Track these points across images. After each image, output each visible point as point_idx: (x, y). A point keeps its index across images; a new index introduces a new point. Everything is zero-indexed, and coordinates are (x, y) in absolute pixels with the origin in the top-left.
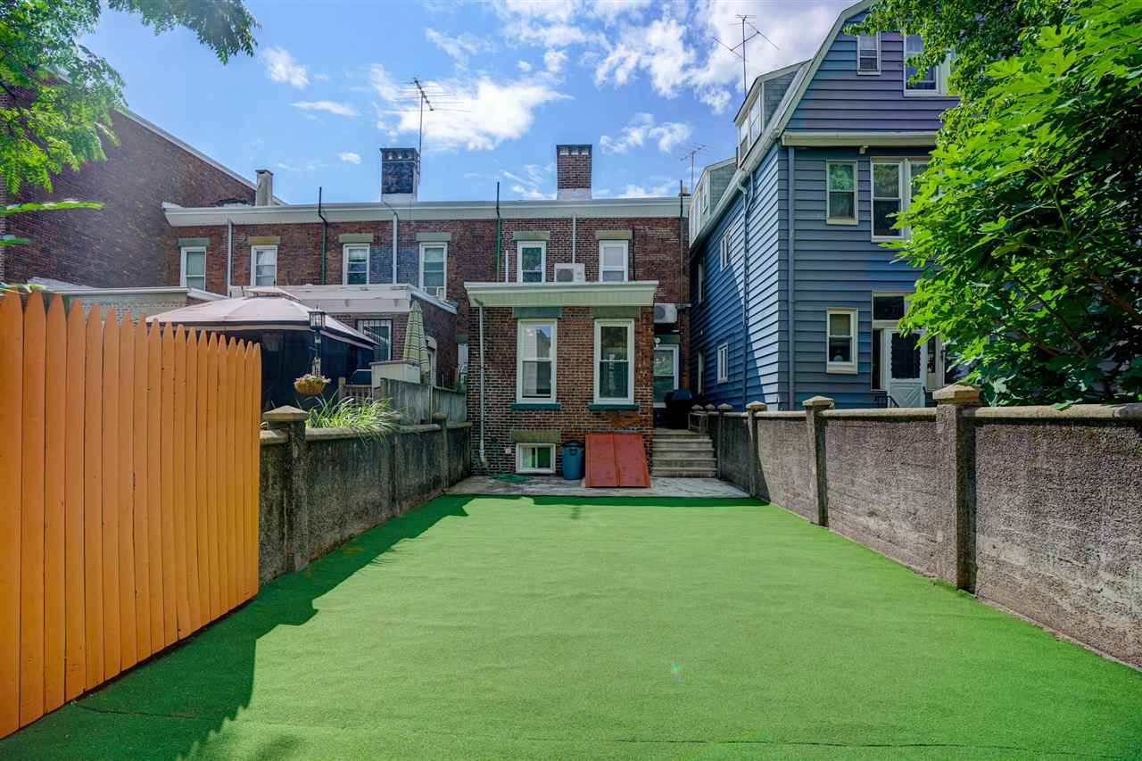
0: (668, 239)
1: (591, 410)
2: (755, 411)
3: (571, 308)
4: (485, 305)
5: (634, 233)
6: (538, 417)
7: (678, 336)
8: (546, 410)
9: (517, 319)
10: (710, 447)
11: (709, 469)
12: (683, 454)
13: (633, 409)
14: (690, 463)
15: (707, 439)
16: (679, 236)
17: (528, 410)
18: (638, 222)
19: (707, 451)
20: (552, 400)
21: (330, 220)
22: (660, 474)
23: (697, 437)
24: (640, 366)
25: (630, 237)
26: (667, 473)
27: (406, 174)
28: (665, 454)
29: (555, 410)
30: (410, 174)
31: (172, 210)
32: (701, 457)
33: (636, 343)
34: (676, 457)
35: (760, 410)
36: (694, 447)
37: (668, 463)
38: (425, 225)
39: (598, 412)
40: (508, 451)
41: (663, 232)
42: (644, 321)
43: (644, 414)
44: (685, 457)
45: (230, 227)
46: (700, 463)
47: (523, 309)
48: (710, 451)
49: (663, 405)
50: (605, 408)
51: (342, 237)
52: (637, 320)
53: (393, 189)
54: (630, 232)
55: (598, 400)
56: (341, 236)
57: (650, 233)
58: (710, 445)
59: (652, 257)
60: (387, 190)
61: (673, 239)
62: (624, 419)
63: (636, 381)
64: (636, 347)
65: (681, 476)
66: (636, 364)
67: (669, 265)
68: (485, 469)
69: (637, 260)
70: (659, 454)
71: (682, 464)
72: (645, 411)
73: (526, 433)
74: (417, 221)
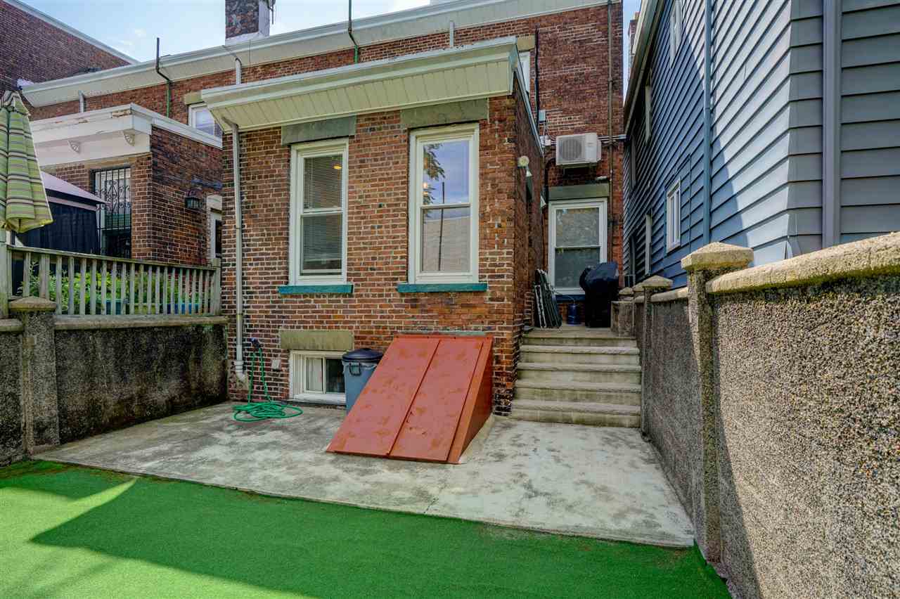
0: (590, 40)
1: (402, 295)
2: (708, 275)
3: (371, 117)
4: (243, 127)
5: (537, 38)
6: (319, 307)
7: (606, 185)
8: (331, 295)
9: (289, 145)
10: (634, 363)
11: (628, 409)
12: (581, 376)
13: (478, 291)
14: (590, 395)
15: (632, 347)
16: (606, 33)
17: (305, 296)
18: (544, 22)
19: (626, 372)
20: (340, 280)
21: (174, 79)
22: (527, 414)
23: (613, 342)
24: (488, 209)
25: (533, 46)
26: (539, 414)
27: (251, 8)
28: (545, 375)
29: (344, 296)
30: (255, 8)
31: (29, 88)
32: (613, 384)
33: (482, 166)
34: (567, 380)
35: (727, 269)
36: (604, 363)
37: (546, 393)
38: (274, 69)
39: (414, 297)
40: (276, 363)
41: (581, 30)
42: (497, 125)
43: (498, 300)
44: (583, 382)
45: (82, 100)
46: (609, 395)
47: (296, 128)
48: (633, 372)
49: (579, 291)
50: (428, 289)
51: (188, 98)
52: (483, 125)
53: (237, 30)
54: (532, 38)
55: (417, 277)
56: (185, 96)
57: (561, 35)
58: (635, 360)
59: (566, 71)
60: (231, 32)
61: (597, 39)
62: (459, 310)
63: (483, 237)
64: (481, 175)
65: (568, 422)
66: (482, 206)
67: (591, 79)
68: (246, 392)
69: (542, 78)
70: (533, 374)
71: (574, 394)
72: (498, 294)
73: (301, 334)
74: (264, 66)
